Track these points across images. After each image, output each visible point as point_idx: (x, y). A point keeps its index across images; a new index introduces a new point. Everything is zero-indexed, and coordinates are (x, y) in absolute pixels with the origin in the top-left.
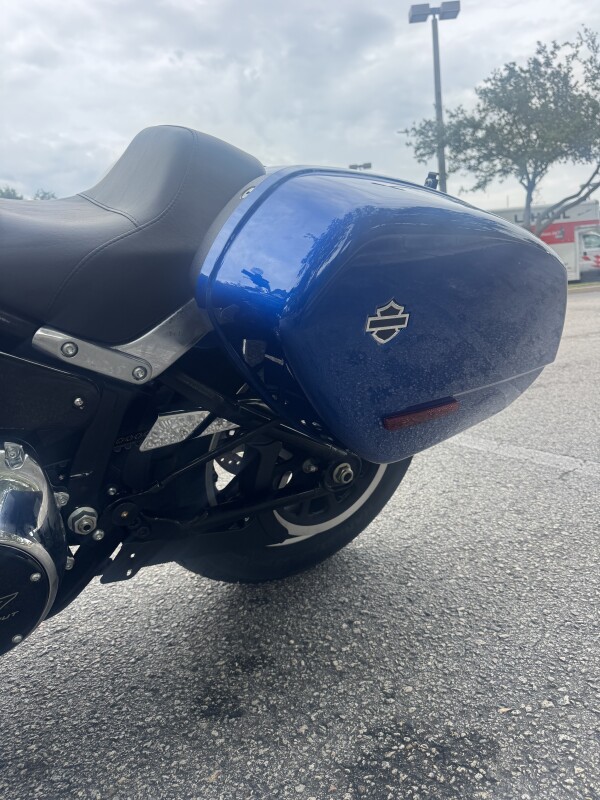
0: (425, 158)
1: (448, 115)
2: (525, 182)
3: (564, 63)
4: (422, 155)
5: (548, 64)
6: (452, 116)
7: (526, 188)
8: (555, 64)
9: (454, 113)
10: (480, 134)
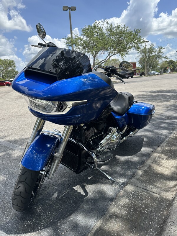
0: (68, 47)
1: (74, 36)
2: (93, 55)
3: (101, 26)
4: (67, 46)
5: (98, 26)
6: (75, 36)
7: (94, 57)
8: (99, 26)
9: (76, 35)
10: (82, 42)
